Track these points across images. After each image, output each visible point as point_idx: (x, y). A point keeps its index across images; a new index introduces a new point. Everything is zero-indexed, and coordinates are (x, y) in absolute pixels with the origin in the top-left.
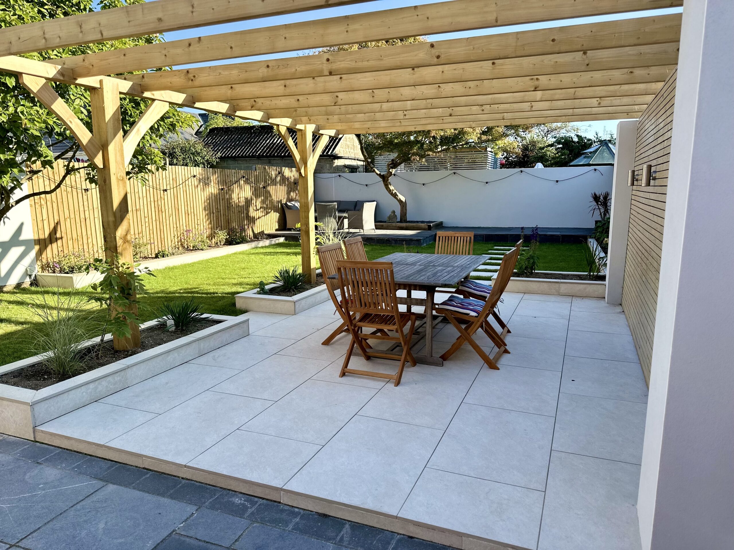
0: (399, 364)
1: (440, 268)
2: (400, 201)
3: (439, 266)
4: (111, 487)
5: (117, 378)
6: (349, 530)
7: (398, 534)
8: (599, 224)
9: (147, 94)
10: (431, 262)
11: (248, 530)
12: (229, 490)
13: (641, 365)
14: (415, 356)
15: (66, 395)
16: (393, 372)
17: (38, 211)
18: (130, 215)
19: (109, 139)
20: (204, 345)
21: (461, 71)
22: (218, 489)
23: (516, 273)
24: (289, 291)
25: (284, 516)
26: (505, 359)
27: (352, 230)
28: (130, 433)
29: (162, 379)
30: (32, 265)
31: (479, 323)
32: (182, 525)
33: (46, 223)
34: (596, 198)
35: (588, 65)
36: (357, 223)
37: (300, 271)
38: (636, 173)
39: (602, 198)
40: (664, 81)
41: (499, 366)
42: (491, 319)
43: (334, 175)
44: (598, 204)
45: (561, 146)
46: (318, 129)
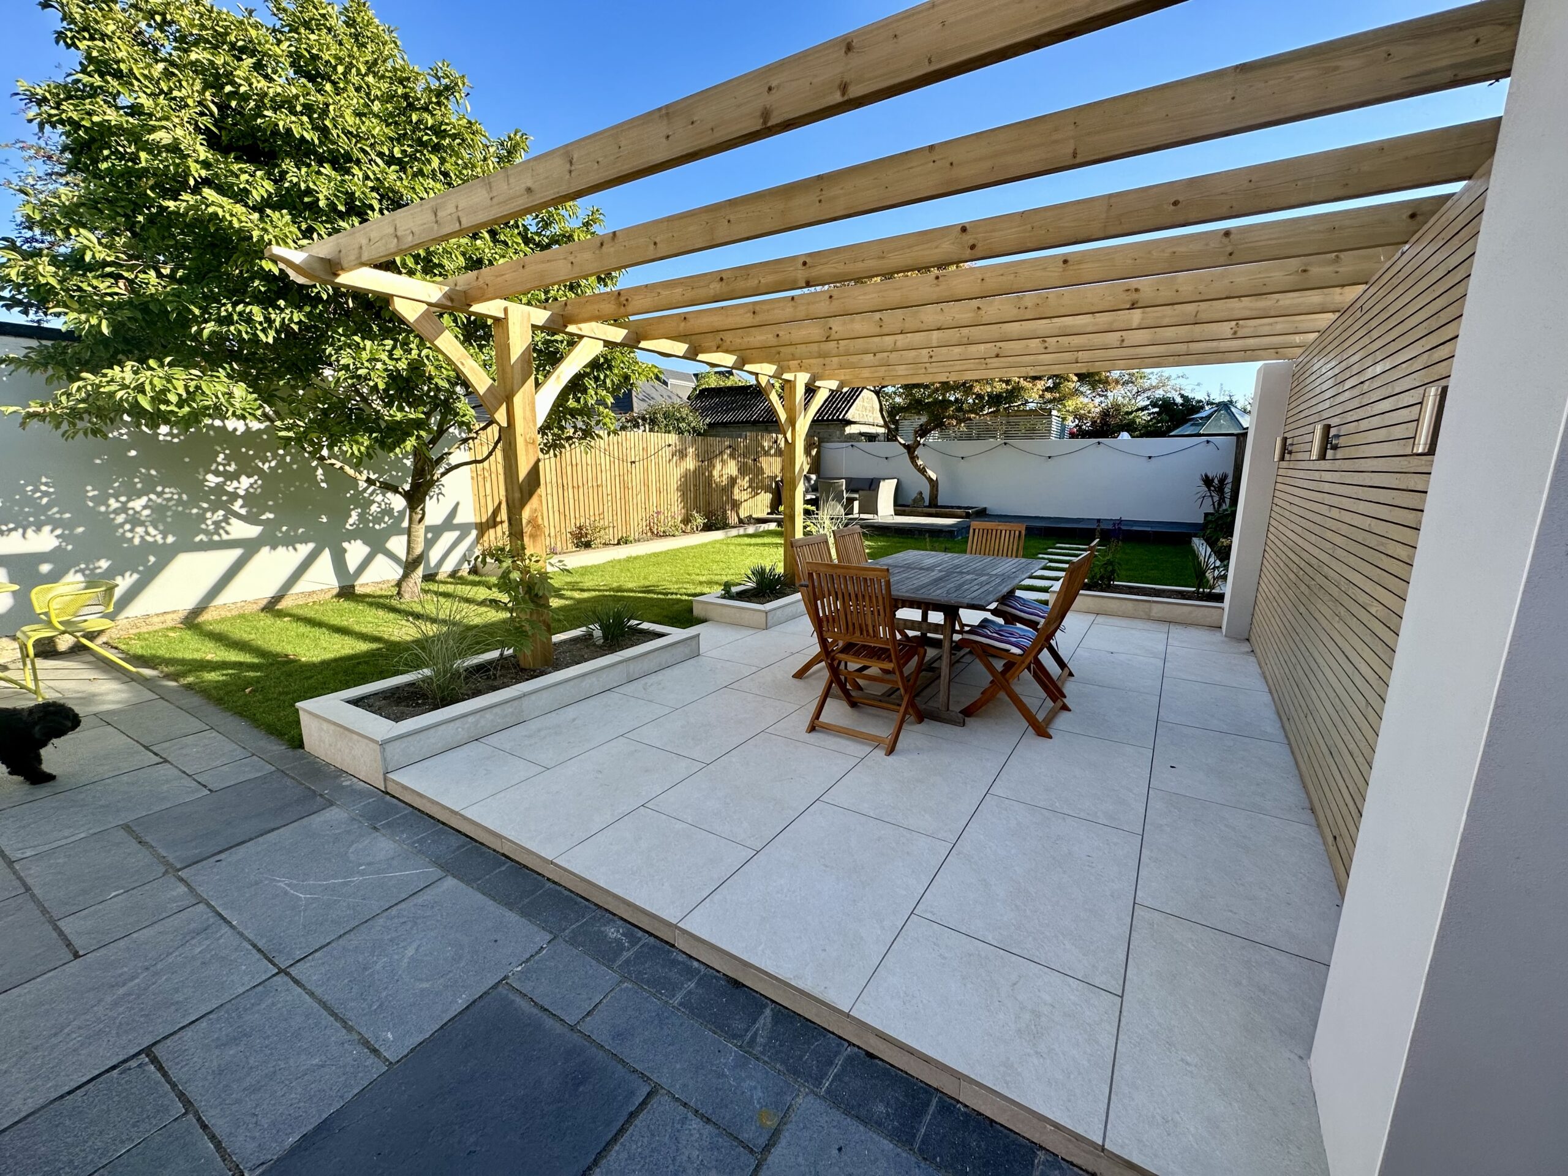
0: (897, 717)
1: (969, 577)
2: (930, 479)
3: (968, 573)
4: (450, 882)
5: (508, 709)
6: (769, 1020)
7: (850, 1044)
8: (1210, 518)
9: (571, 328)
10: (957, 566)
11: (612, 994)
12: (606, 910)
13: (1291, 748)
14: (922, 707)
15: (432, 731)
16: (885, 732)
17: (481, 483)
18: (541, 490)
19: (515, 388)
20: (636, 668)
21: (1012, 277)
22: (592, 906)
23: (1086, 584)
24: (763, 596)
25: (673, 975)
26: (1063, 721)
27: (863, 516)
28: (498, 796)
29: (571, 712)
30: (470, 549)
31: (1024, 665)
32: (519, 969)
33: (489, 499)
34: (1207, 481)
35: (1231, 254)
36: (870, 506)
37: (780, 570)
38: (1289, 441)
39: (1216, 481)
40: (1366, 283)
41: (1051, 732)
42: (1045, 657)
43: (844, 445)
44: (1209, 490)
45: (1157, 410)
46: (814, 379)
